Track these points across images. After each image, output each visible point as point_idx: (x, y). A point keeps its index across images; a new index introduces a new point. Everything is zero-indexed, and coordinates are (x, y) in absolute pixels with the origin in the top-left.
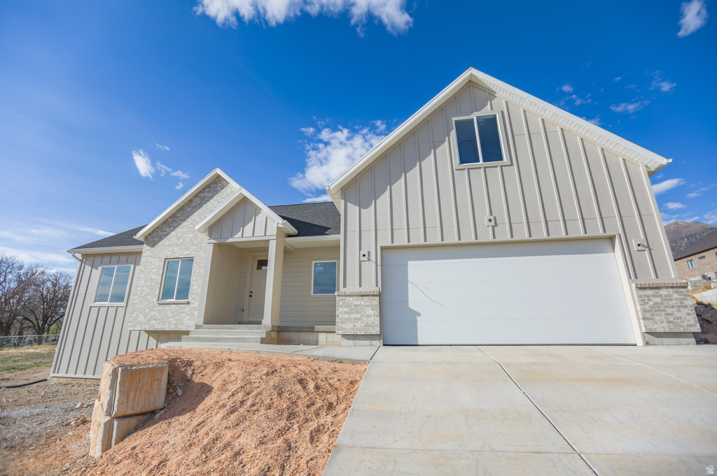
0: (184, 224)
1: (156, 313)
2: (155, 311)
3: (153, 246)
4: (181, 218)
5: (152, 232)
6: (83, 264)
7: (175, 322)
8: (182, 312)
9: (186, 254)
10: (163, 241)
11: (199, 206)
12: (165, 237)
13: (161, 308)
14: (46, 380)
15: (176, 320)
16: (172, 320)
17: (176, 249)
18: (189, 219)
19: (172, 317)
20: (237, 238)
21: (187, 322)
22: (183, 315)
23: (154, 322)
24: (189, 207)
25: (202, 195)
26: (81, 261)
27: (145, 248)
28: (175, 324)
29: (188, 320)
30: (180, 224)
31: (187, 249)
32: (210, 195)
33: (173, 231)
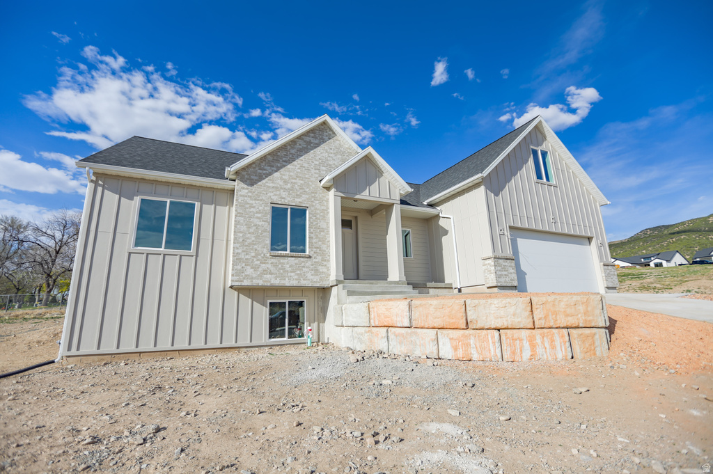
0: (289, 166)
1: (269, 266)
2: (267, 263)
3: (252, 185)
4: (284, 159)
5: (247, 167)
6: (100, 189)
7: (296, 277)
8: (304, 267)
9: (297, 202)
10: (264, 181)
11: (305, 150)
12: (266, 177)
13: (274, 260)
14: (53, 362)
15: (298, 274)
16: (293, 274)
17: (284, 194)
18: (295, 163)
19: (291, 272)
20: (364, 195)
21: (312, 277)
22: (305, 270)
23: (268, 276)
24: (293, 148)
25: (308, 139)
26: (96, 183)
27: (238, 185)
28: (296, 279)
29: (312, 275)
30: (285, 166)
31: (299, 196)
32: (317, 141)
33: (276, 171)
